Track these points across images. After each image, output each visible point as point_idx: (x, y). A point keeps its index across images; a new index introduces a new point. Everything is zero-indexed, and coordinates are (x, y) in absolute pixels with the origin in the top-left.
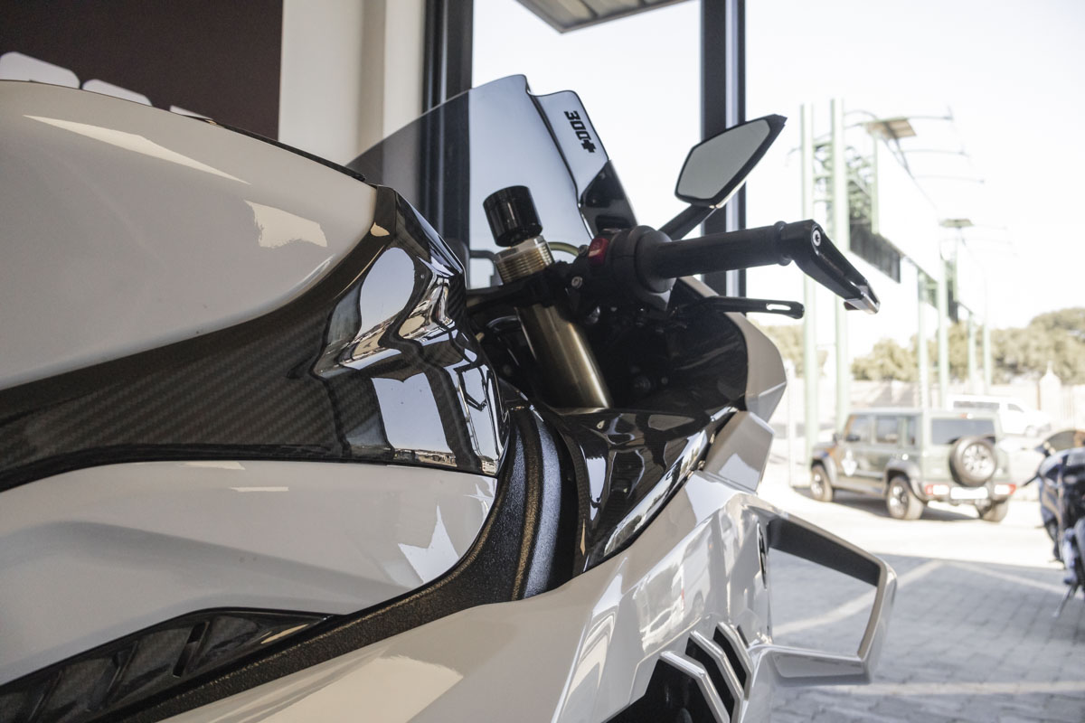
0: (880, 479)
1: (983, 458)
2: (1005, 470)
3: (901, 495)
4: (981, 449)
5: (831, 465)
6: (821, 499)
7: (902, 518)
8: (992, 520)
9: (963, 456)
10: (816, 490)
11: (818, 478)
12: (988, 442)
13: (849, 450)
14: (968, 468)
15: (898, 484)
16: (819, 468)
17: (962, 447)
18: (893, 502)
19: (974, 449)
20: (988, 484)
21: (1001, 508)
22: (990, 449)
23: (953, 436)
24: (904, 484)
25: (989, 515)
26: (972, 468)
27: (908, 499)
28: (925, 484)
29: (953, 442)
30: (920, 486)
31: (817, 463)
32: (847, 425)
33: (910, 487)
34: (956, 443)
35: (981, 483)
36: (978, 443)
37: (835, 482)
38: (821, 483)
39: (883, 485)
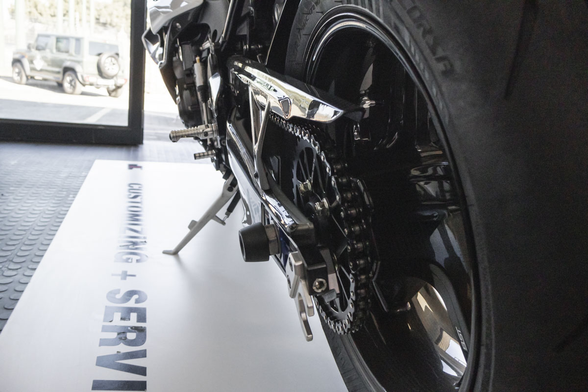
0: (58, 73)
1: (114, 64)
2: (123, 72)
3: (71, 81)
4: (113, 59)
5: (26, 62)
6: (20, 83)
7: (72, 93)
8: (115, 96)
9: (105, 63)
10: (17, 78)
11: (17, 70)
12: (116, 56)
13: (38, 55)
14: (106, 69)
15: (69, 75)
16: (18, 65)
17: (104, 58)
18: (66, 85)
19: (110, 59)
20: (115, 78)
21: (120, 91)
22: (116, 60)
23: (100, 52)
24: (74, 75)
25: (113, 94)
26: (109, 69)
27: (75, 83)
28: (85, 76)
29: (99, 55)
30: (82, 77)
31: (17, 62)
32: (37, 40)
33: (77, 77)
34: (101, 56)
35: (112, 77)
36: (112, 57)
37: (29, 73)
38: (19, 74)
39: (60, 76)
